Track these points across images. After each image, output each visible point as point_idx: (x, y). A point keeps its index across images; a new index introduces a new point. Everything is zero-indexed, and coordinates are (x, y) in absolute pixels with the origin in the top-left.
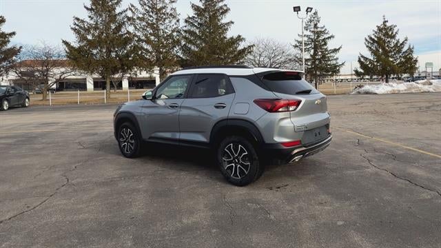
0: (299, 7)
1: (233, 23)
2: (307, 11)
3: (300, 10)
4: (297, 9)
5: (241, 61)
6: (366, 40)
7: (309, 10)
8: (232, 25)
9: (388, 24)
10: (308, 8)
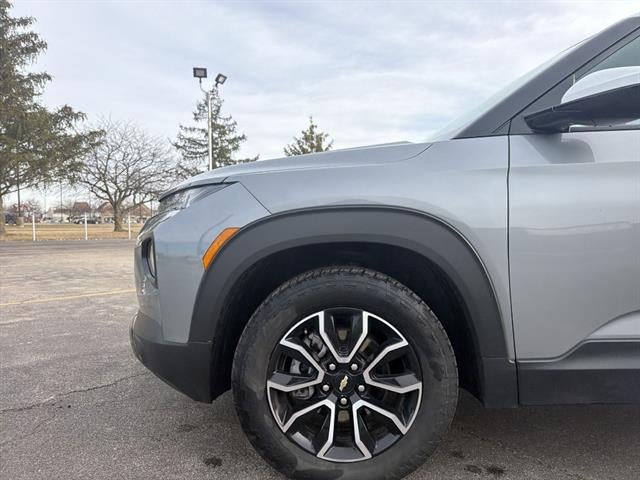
0: (205, 70)
1: (49, 78)
2: (217, 80)
3: (205, 76)
4: (200, 73)
5: (77, 160)
6: (286, 151)
7: (221, 79)
8: (48, 82)
9: (317, 131)
10: (220, 76)
